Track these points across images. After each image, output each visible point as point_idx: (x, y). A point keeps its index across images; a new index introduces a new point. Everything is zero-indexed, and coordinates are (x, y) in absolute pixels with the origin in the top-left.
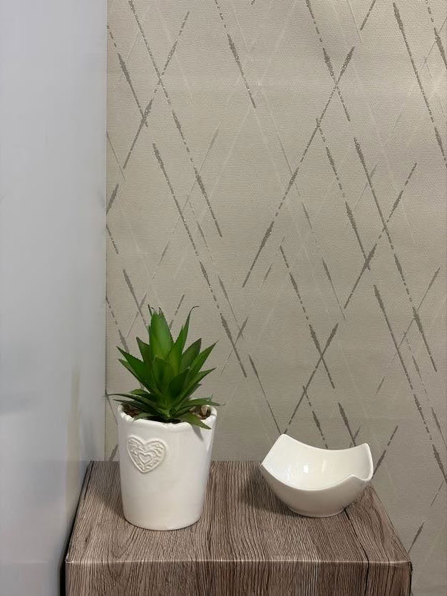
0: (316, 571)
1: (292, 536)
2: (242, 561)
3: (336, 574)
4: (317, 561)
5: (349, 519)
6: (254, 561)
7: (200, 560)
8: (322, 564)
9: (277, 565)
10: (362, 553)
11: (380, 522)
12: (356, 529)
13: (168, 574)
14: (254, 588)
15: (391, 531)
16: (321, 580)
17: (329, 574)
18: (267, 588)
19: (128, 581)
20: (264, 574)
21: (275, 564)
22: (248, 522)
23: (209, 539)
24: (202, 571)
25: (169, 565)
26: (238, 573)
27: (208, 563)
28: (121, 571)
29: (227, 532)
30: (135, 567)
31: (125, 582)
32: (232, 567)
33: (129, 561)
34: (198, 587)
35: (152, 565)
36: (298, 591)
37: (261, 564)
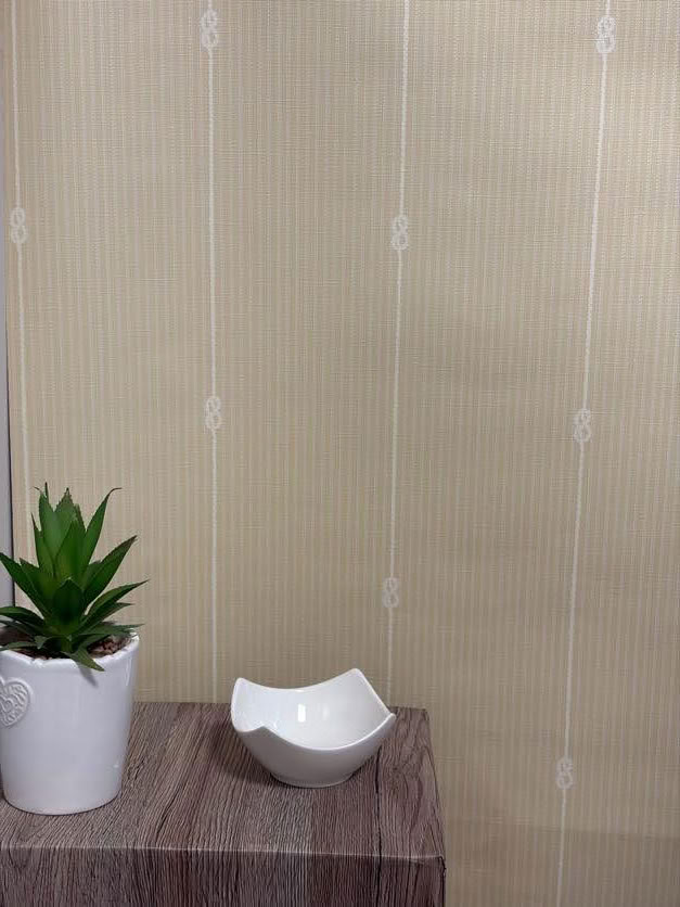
0: (305, 866)
1: (285, 815)
2: (199, 849)
3: (334, 872)
4: (307, 851)
5: (377, 792)
6: (216, 850)
7: (138, 847)
8: (314, 857)
9: (250, 857)
10: (376, 842)
11: (419, 798)
12: (382, 809)
13: (93, 865)
14: (217, 889)
15: (430, 811)
16: (312, 878)
17: (324, 871)
18: (236, 889)
19: (38, 873)
20: (230, 868)
21: (245, 855)
22: (230, 793)
23: (164, 818)
24: (143, 864)
25: (94, 852)
26: (194, 868)
27: (150, 851)
28: (27, 861)
29: (193, 809)
30: (47, 854)
31: (34, 875)
32: (185, 859)
33: (37, 847)
34: (137, 885)
35: (71, 852)
36: (280, 894)
37: (225, 854)
